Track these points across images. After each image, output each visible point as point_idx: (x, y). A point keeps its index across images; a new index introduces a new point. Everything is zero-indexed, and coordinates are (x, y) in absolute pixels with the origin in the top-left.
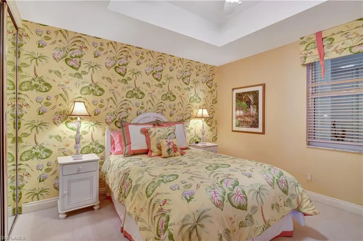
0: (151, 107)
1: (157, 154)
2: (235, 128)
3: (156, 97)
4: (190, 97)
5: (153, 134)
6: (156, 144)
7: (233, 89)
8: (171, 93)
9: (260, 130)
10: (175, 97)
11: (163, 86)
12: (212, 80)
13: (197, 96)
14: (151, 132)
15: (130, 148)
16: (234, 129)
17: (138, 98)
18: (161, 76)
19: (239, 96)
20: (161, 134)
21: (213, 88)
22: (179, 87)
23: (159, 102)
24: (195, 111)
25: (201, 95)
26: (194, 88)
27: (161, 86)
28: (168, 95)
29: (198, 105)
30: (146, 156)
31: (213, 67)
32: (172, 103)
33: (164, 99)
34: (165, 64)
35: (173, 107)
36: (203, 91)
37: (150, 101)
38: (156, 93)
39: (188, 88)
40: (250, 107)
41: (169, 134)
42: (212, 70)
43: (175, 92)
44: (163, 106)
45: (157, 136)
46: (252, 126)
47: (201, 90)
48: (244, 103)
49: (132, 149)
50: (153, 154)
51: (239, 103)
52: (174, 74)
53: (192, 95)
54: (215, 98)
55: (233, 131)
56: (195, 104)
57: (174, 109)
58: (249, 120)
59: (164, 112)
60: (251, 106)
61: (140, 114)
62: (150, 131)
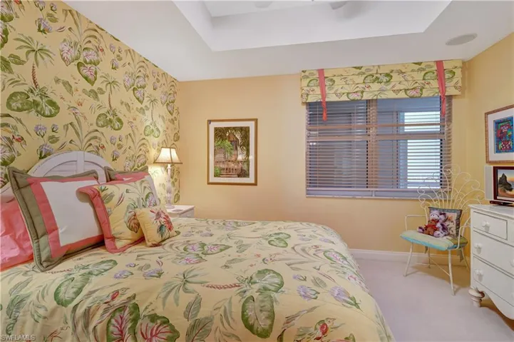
0: (74, 137)
1: (129, 242)
2: (212, 179)
3: (85, 118)
4: (145, 126)
5: (115, 199)
6: (126, 219)
7: (210, 122)
8: (115, 115)
9: (251, 179)
10: (122, 123)
11: (99, 95)
12: (173, 102)
13: (155, 126)
14: (111, 196)
15: (57, 240)
16: (210, 181)
17: (43, 115)
18: (96, 73)
19: (220, 134)
20: (134, 197)
21: (175, 115)
22: (127, 105)
23: (92, 128)
24: (153, 153)
25: (161, 125)
26: (150, 110)
27: (94, 94)
28: (109, 117)
29: (156, 140)
30: (101, 250)
31: (174, 80)
32: (116, 134)
33: (101, 123)
34: (102, 50)
35: (118, 142)
36: (163, 117)
37: (71, 124)
38: (83, 110)
39: (141, 108)
40: (236, 148)
41: (147, 197)
42: (173, 86)
43: (122, 112)
44: (100, 139)
45: (126, 203)
46: (239, 176)
47: (160, 116)
48: (227, 143)
49: (63, 243)
50: (119, 244)
51: (219, 143)
52: (119, 75)
53: (148, 123)
54: (177, 131)
55: (209, 183)
56: (153, 140)
57: (120, 146)
58: (236, 167)
59: (101, 150)
60: (239, 148)
61: (48, 154)
62: (108, 192)
